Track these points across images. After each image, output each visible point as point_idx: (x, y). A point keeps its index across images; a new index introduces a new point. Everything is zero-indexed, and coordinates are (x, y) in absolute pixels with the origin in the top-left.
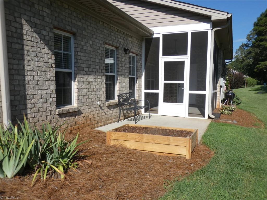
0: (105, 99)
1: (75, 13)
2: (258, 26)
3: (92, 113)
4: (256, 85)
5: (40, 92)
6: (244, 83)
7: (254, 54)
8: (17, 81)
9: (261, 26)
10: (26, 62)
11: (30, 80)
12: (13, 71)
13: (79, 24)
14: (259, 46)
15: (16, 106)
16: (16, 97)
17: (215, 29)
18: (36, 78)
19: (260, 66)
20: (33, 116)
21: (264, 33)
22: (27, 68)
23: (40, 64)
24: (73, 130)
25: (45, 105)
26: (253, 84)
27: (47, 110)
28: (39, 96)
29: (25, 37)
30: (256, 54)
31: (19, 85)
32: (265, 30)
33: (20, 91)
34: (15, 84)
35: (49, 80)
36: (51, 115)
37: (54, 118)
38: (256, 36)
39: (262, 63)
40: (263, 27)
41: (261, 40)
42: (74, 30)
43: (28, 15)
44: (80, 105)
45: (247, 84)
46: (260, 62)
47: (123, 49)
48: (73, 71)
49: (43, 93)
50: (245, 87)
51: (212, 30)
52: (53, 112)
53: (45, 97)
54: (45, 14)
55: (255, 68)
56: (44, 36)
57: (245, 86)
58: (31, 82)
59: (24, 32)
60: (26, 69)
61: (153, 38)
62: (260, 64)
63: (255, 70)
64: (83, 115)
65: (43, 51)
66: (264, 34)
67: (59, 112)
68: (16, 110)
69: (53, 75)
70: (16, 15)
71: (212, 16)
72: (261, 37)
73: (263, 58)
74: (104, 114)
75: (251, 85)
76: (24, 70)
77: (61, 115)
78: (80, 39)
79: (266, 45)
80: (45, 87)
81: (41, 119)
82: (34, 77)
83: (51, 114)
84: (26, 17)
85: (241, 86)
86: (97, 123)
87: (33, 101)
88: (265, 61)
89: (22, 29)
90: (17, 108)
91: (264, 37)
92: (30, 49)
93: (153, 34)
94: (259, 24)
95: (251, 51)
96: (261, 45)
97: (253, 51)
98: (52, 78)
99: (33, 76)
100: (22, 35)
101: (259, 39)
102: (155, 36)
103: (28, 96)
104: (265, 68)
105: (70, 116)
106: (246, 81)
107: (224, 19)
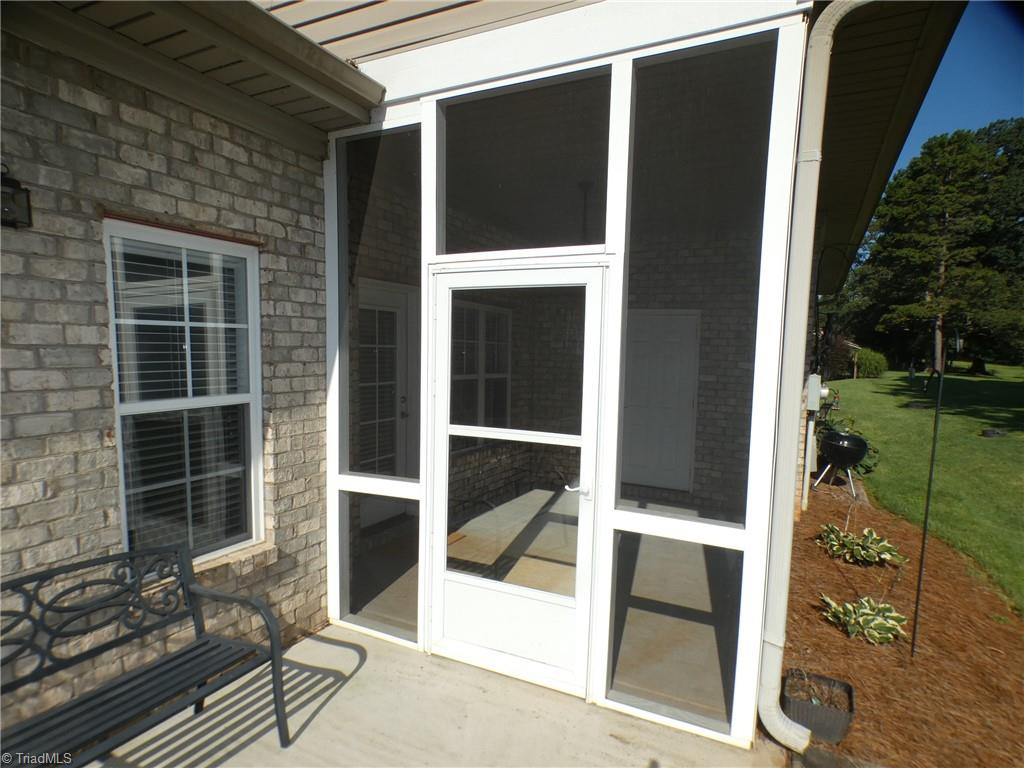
2: (891, 205)
4: (885, 370)
6: (851, 365)
7: (876, 284)
9: (898, 203)
14: (889, 262)
19: (895, 316)
21: (906, 225)
26: (876, 368)
30: (883, 284)
32: (911, 217)
38: (880, 234)
39: (901, 308)
40: (904, 206)
41: (899, 245)
45: (858, 368)
46: (894, 306)
50: (852, 377)
55: (877, 323)
57: (853, 373)
62: (894, 310)
63: (880, 328)
66: (906, 228)
72: (898, 236)
73: (901, 294)
75: (873, 373)
79: (912, 257)
85: (839, 372)
88: (907, 304)
91: (906, 236)
94: (893, 199)
95: (867, 275)
96: (899, 258)
97: (874, 274)
101: (893, 242)
102: (393, 120)
104: (906, 321)
106: (855, 360)
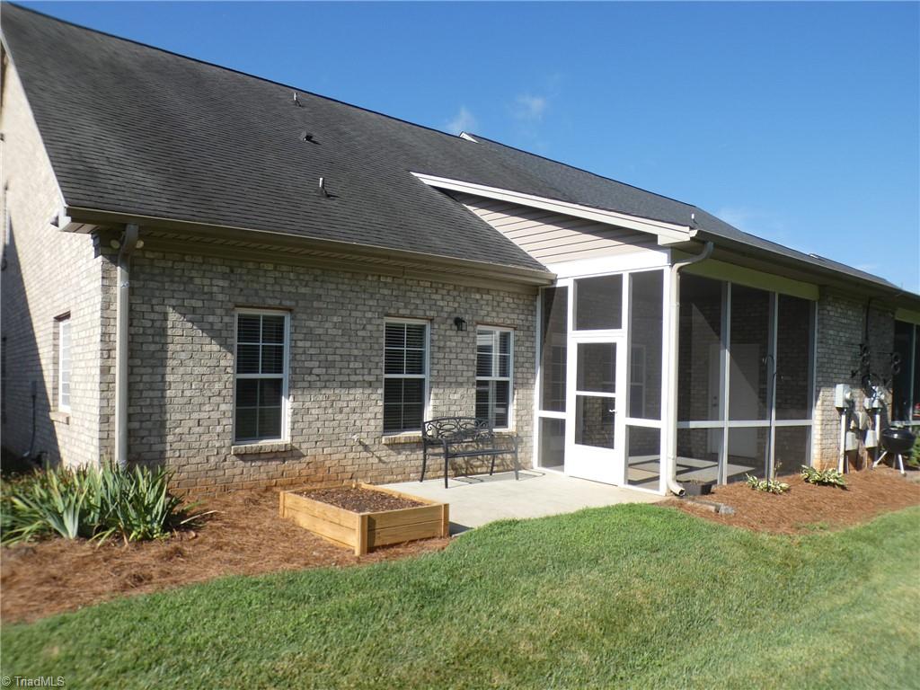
0: (382, 429)
1: (292, 274)
3: (334, 457)
5: (195, 416)
8: (148, 400)
10: (168, 370)
11: (175, 397)
12: (141, 384)
13: (303, 290)
15: (143, 438)
16: (144, 424)
17: (677, 266)
18: (188, 393)
20: (177, 455)
22: (169, 378)
23: (197, 370)
24: (275, 486)
25: (205, 438)
27: (210, 445)
28: (191, 423)
29: (169, 332)
31: (151, 405)
33: (151, 414)
34: (142, 403)
35: (219, 395)
36: (219, 456)
37: (225, 460)
42: (287, 303)
43: (178, 299)
44: (299, 439)
47: (450, 322)
48: (286, 375)
49: (201, 417)
51: (672, 266)
52: (224, 451)
53: (205, 424)
54: (215, 289)
56: (212, 324)
58: (176, 401)
59: (170, 324)
60: (168, 380)
61: (555, 288)
64: (308, 459)
65: (207, 348)
67: (235, 451)
68: (142, 444)
69: (227, 386)
70: (154, 301)
71: (659, 237)
74: (377, 460)
76: (163, 381)
77: (242, 456)
78: (304, 317)
80: (207, 408)
81: (193, 461)
82: (183, 392)
83: (218, 454)
84: (173, 302)
86: (351, 478)
87: (177, 431)
89: (166, 320)
90: (144, 441)
92: (178, 348)
93: (556, 280)
98: (224, 392)
99: (180, 391)
100: (165, 329)
102: (559, 284)
103: (168, 423)
105: (269, 460)
107: (684, 242)
